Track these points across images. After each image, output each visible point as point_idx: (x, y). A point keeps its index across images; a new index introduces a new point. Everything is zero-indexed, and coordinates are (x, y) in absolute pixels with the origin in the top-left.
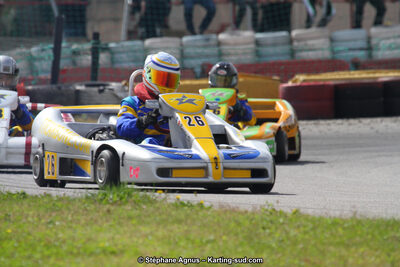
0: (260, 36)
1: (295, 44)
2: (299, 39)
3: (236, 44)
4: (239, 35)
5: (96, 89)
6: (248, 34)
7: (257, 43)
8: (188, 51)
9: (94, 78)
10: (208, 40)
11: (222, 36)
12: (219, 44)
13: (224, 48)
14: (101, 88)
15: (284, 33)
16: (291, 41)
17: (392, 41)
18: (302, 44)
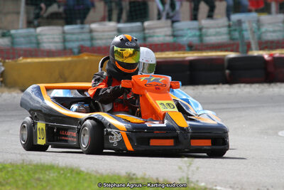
0: (121, 25)
1: (147, 31)
2: (149, 29)
3: (104, 31)
4: (105, 25)
6: (112, 24)
7: (119, 30)
8: (68, 37)
10: (82, 28)
12: (91, 31)
13: (95, 34)
15: (139, 24)
16: (144, 29)
17: (218, 30)
18: (151, 31)
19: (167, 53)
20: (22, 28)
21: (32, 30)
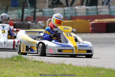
0: (88, 7)
1: (98, 10)
2: (99, 9)
3: (81, 10)
4: (81, 7)
5: (34, 23)
6: (84, 7)
7: (87, 10)
8: (66, 12)
9: (34, 20)
11: (76, 7)
12: (75, 10)
13: (77, 11)
14: (36, 23)
15: (95, 7)
16: (97, 9)
18: (100, 10)
19: (112, 19)
20: (47, 8)
21: (51, 9)
